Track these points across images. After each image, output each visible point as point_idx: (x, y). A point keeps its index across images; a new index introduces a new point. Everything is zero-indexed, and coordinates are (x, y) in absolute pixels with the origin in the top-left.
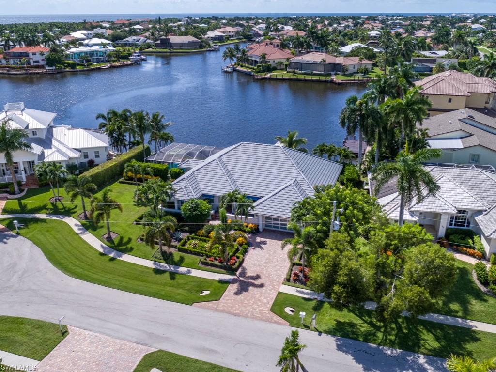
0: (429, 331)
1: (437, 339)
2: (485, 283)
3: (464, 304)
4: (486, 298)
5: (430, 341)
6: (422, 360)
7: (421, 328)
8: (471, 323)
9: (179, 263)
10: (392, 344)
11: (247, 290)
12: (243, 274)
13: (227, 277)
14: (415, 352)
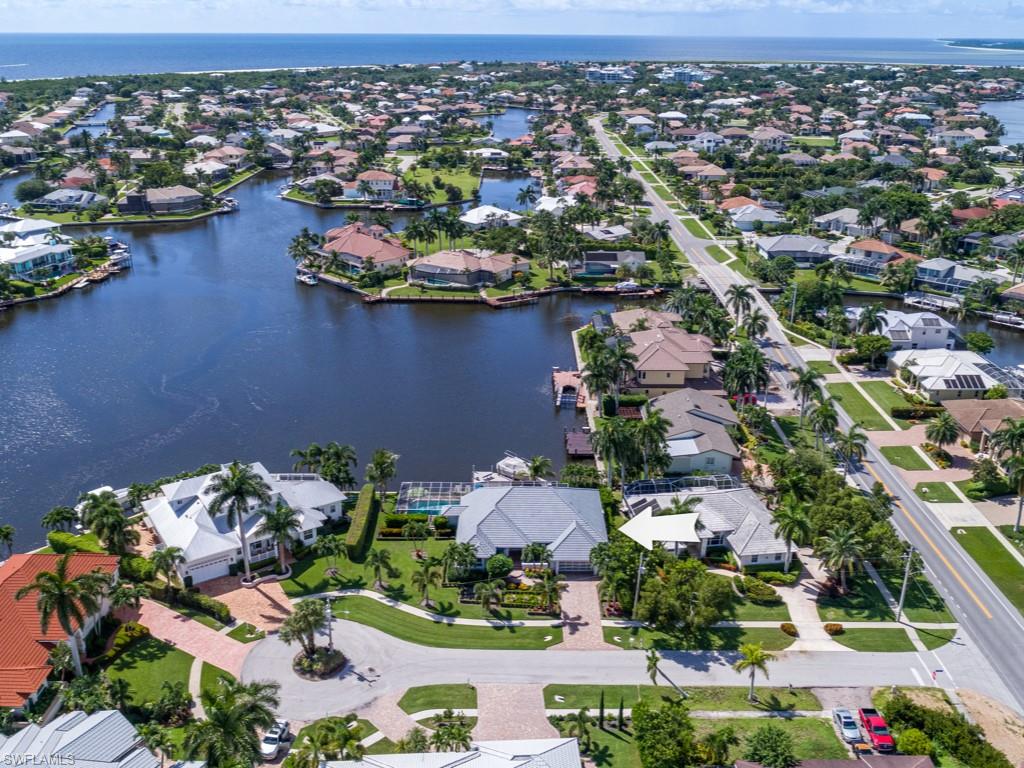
0: (714, 634)
1: (721, 638)
2: (742, 591)
3: (732, 609)
4: (745, 602)
5: (717, 641)
6: (716, 654)
7: (708, 633)
8: (739, 623)
9: (509, 617)
10: (695, 648)
11: (578, 630)
12: (566, 617)
13: (556, 622)
14: (710, 650)
